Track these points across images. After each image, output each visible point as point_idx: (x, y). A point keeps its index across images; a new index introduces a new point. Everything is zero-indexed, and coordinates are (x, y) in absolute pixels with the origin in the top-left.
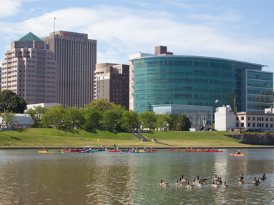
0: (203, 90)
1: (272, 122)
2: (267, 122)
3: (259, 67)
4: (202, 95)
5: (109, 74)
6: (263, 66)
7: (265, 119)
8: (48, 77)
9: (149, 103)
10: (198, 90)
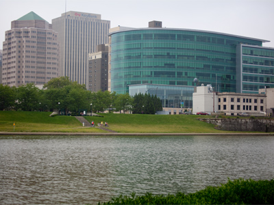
0: (188, 68)
1: (262, 105)
2: (256, 104)
3: (259, 42)
4: (186, 74)
5: (101, 52)
6: (265, 41)
7: (253, 101)
8: (49, 58)
9: (126, 83)
10: (182, 67)
